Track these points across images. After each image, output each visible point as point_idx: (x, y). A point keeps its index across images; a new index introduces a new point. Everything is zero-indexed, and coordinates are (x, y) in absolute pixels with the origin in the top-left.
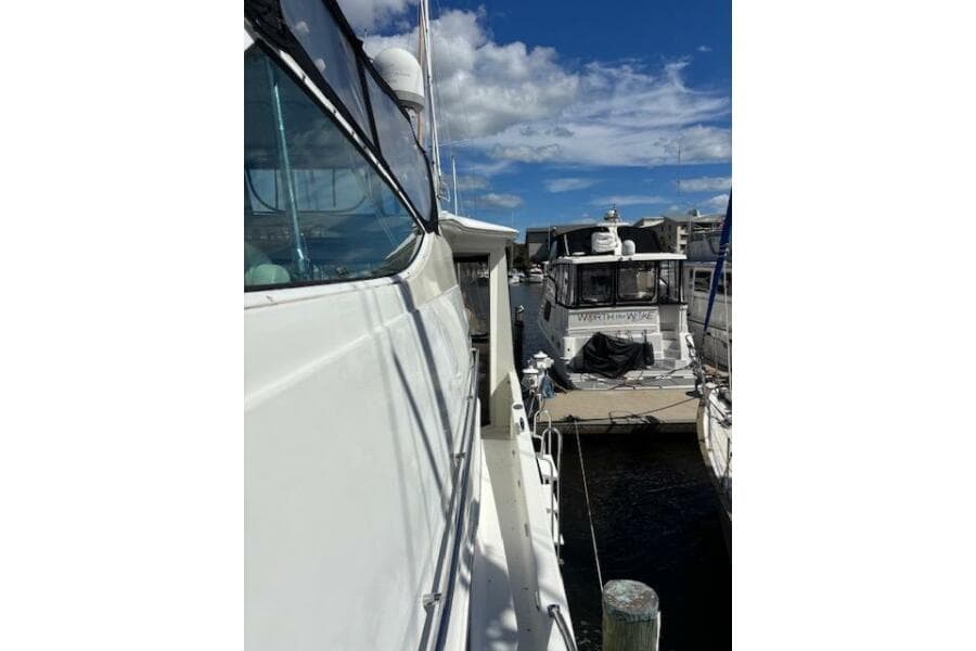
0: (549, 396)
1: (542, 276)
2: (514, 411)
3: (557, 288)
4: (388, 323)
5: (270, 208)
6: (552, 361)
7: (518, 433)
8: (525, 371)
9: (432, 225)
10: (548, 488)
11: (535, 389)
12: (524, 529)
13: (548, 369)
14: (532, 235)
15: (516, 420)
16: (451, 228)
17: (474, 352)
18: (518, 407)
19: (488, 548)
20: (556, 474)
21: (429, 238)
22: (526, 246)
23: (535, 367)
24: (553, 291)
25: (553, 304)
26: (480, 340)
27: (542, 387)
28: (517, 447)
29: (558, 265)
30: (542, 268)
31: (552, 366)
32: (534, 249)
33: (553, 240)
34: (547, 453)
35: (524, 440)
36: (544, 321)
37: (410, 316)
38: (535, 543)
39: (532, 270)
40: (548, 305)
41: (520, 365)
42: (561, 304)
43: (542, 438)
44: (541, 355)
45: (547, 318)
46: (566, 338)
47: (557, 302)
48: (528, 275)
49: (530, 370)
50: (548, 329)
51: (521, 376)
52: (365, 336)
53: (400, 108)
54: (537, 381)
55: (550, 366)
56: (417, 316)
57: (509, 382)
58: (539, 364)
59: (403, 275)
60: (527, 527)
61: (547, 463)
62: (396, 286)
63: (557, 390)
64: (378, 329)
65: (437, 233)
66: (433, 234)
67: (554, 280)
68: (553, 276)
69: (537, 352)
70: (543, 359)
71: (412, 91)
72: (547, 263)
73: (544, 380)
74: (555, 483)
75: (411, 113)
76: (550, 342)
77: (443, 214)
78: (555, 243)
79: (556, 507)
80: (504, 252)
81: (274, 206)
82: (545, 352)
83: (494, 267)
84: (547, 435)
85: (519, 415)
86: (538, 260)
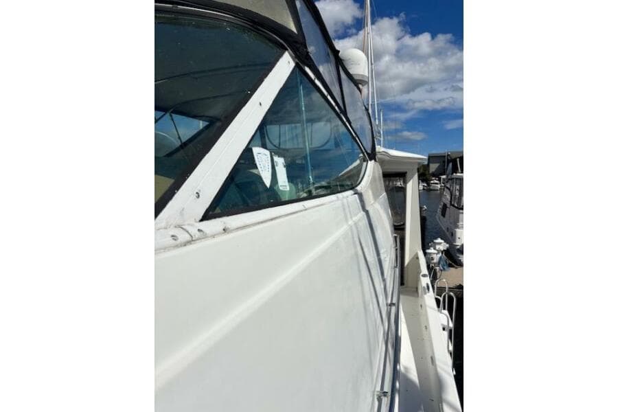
0: (444, 269)
1: (439, 186)
2: (422, 278)
3: (451, 195)
4: (355, 219)
5: (275, 146)
6: (448, 245)
7: (425, 294)
8: (428, 251)
9: (372, 155)
10: (446, 334)
11: (435, 264)
12: (430, 359)
13: (444, 250)
14: (432, 158)
15: (424, 284)
16: (384, 157)
17: (396, 238)
18: (424, 276)
19: (406, 368)
20: (451, 325)
21: (371, 164)
22: (428, 165)
23: (435, 249)
24: (448, 197)
25: (448, 206)
26: (399, 229)
27: (439, 263)
28: (425, 303)
29: (452, 179)
30: (439, 180)
31: (448, 249)
32: (433, 167)
33: (449, 162)
34: (444, 309)
35: (430, 298)
36: (442, 217)
37: (364, 213)
38: (439, 370)
39: (432, 182)
40: (445, 207)
41: (425, 247)
42: (454, 206)
43: (441, 299)
44: (439, 240)
45: (443, 214)
46: (457, 230)
47: (451, 204)
48: (429, 185)
49: (431, 251)
50: (444, 223)
51: (425, 254)
52: (345, 228)
53: (356, 85)
54: (436, 258)
55: (445, 249)
56: (367, 213)
57: (418, 258)
58: (437, 247)
59: (359, 188)
60: (433, 359)
61: (445, 317)
62: (356, 195)
63: (450, 266)
64: (350, 223)
65: (375, 161)
66: (373, 161)
67: (449, 189)
68: (448, 186)
69: (436, 239)
70: (441, 243)
71: (362, 73)
72: (444, 177)
73: (440, 258)
74: (451, 331)
75: (360, 86)
76: (446, 231)
77: (379, 148)
78: (451, 165)
79: (451, 348)
80: (416, 171)
81: (277, 145)
82: (442, 239)
83: (410, 180)
84: (444, 297)
85: (425, 281)
86: (437, 175)
